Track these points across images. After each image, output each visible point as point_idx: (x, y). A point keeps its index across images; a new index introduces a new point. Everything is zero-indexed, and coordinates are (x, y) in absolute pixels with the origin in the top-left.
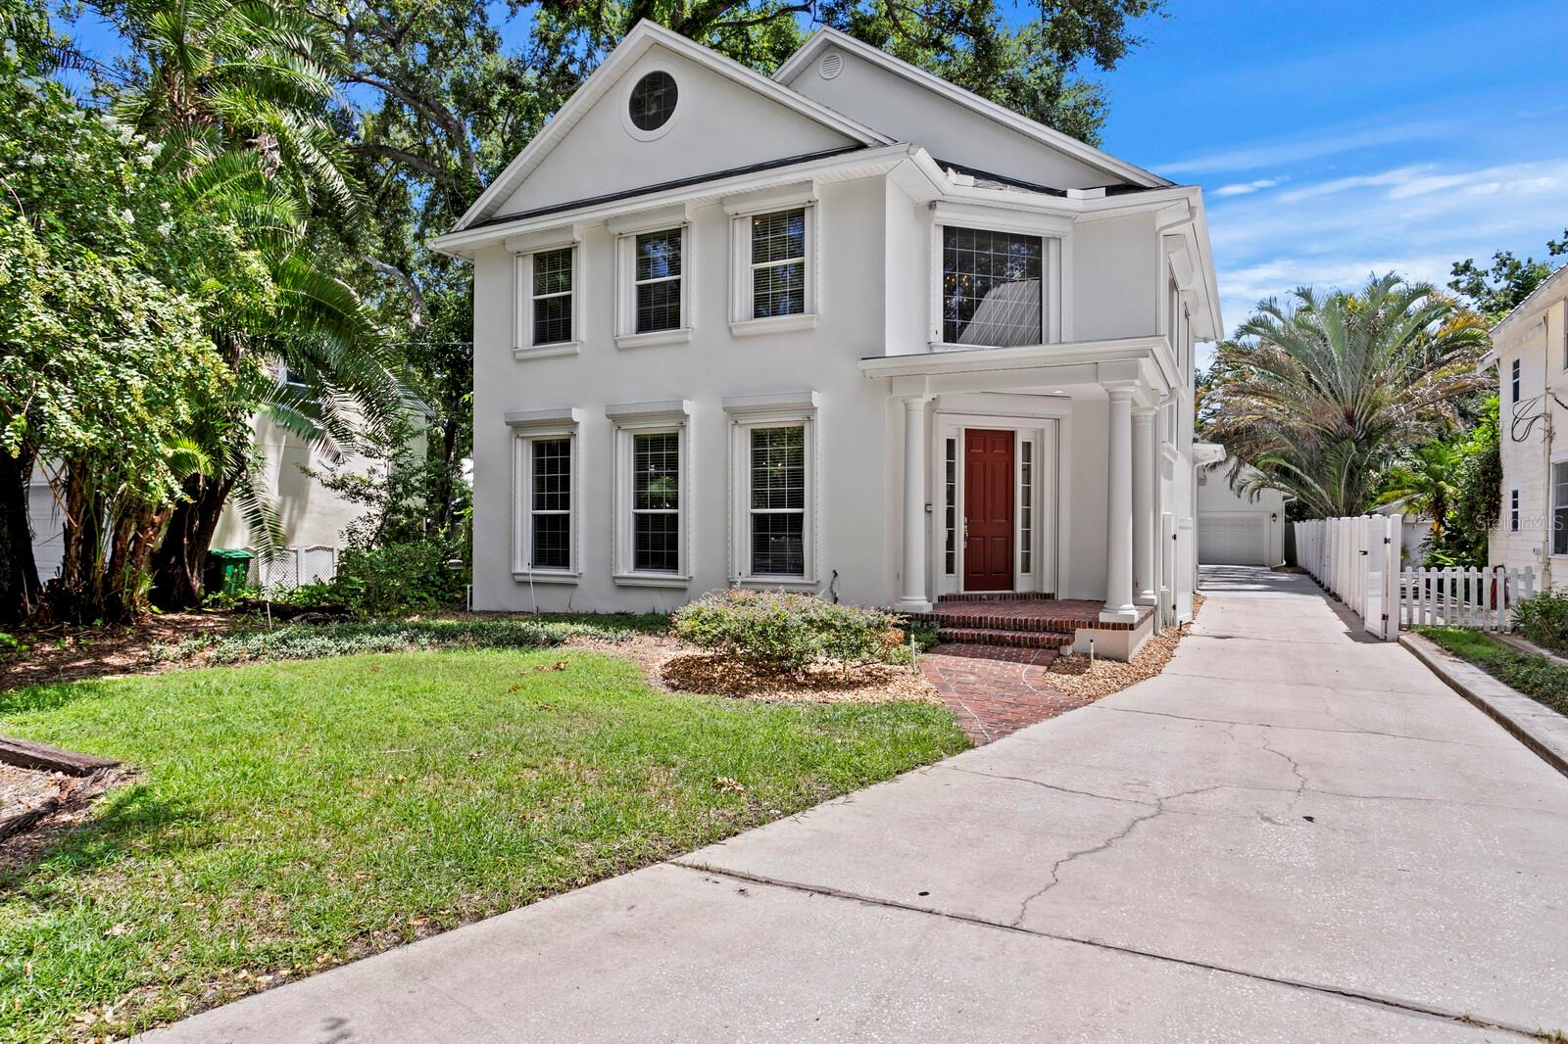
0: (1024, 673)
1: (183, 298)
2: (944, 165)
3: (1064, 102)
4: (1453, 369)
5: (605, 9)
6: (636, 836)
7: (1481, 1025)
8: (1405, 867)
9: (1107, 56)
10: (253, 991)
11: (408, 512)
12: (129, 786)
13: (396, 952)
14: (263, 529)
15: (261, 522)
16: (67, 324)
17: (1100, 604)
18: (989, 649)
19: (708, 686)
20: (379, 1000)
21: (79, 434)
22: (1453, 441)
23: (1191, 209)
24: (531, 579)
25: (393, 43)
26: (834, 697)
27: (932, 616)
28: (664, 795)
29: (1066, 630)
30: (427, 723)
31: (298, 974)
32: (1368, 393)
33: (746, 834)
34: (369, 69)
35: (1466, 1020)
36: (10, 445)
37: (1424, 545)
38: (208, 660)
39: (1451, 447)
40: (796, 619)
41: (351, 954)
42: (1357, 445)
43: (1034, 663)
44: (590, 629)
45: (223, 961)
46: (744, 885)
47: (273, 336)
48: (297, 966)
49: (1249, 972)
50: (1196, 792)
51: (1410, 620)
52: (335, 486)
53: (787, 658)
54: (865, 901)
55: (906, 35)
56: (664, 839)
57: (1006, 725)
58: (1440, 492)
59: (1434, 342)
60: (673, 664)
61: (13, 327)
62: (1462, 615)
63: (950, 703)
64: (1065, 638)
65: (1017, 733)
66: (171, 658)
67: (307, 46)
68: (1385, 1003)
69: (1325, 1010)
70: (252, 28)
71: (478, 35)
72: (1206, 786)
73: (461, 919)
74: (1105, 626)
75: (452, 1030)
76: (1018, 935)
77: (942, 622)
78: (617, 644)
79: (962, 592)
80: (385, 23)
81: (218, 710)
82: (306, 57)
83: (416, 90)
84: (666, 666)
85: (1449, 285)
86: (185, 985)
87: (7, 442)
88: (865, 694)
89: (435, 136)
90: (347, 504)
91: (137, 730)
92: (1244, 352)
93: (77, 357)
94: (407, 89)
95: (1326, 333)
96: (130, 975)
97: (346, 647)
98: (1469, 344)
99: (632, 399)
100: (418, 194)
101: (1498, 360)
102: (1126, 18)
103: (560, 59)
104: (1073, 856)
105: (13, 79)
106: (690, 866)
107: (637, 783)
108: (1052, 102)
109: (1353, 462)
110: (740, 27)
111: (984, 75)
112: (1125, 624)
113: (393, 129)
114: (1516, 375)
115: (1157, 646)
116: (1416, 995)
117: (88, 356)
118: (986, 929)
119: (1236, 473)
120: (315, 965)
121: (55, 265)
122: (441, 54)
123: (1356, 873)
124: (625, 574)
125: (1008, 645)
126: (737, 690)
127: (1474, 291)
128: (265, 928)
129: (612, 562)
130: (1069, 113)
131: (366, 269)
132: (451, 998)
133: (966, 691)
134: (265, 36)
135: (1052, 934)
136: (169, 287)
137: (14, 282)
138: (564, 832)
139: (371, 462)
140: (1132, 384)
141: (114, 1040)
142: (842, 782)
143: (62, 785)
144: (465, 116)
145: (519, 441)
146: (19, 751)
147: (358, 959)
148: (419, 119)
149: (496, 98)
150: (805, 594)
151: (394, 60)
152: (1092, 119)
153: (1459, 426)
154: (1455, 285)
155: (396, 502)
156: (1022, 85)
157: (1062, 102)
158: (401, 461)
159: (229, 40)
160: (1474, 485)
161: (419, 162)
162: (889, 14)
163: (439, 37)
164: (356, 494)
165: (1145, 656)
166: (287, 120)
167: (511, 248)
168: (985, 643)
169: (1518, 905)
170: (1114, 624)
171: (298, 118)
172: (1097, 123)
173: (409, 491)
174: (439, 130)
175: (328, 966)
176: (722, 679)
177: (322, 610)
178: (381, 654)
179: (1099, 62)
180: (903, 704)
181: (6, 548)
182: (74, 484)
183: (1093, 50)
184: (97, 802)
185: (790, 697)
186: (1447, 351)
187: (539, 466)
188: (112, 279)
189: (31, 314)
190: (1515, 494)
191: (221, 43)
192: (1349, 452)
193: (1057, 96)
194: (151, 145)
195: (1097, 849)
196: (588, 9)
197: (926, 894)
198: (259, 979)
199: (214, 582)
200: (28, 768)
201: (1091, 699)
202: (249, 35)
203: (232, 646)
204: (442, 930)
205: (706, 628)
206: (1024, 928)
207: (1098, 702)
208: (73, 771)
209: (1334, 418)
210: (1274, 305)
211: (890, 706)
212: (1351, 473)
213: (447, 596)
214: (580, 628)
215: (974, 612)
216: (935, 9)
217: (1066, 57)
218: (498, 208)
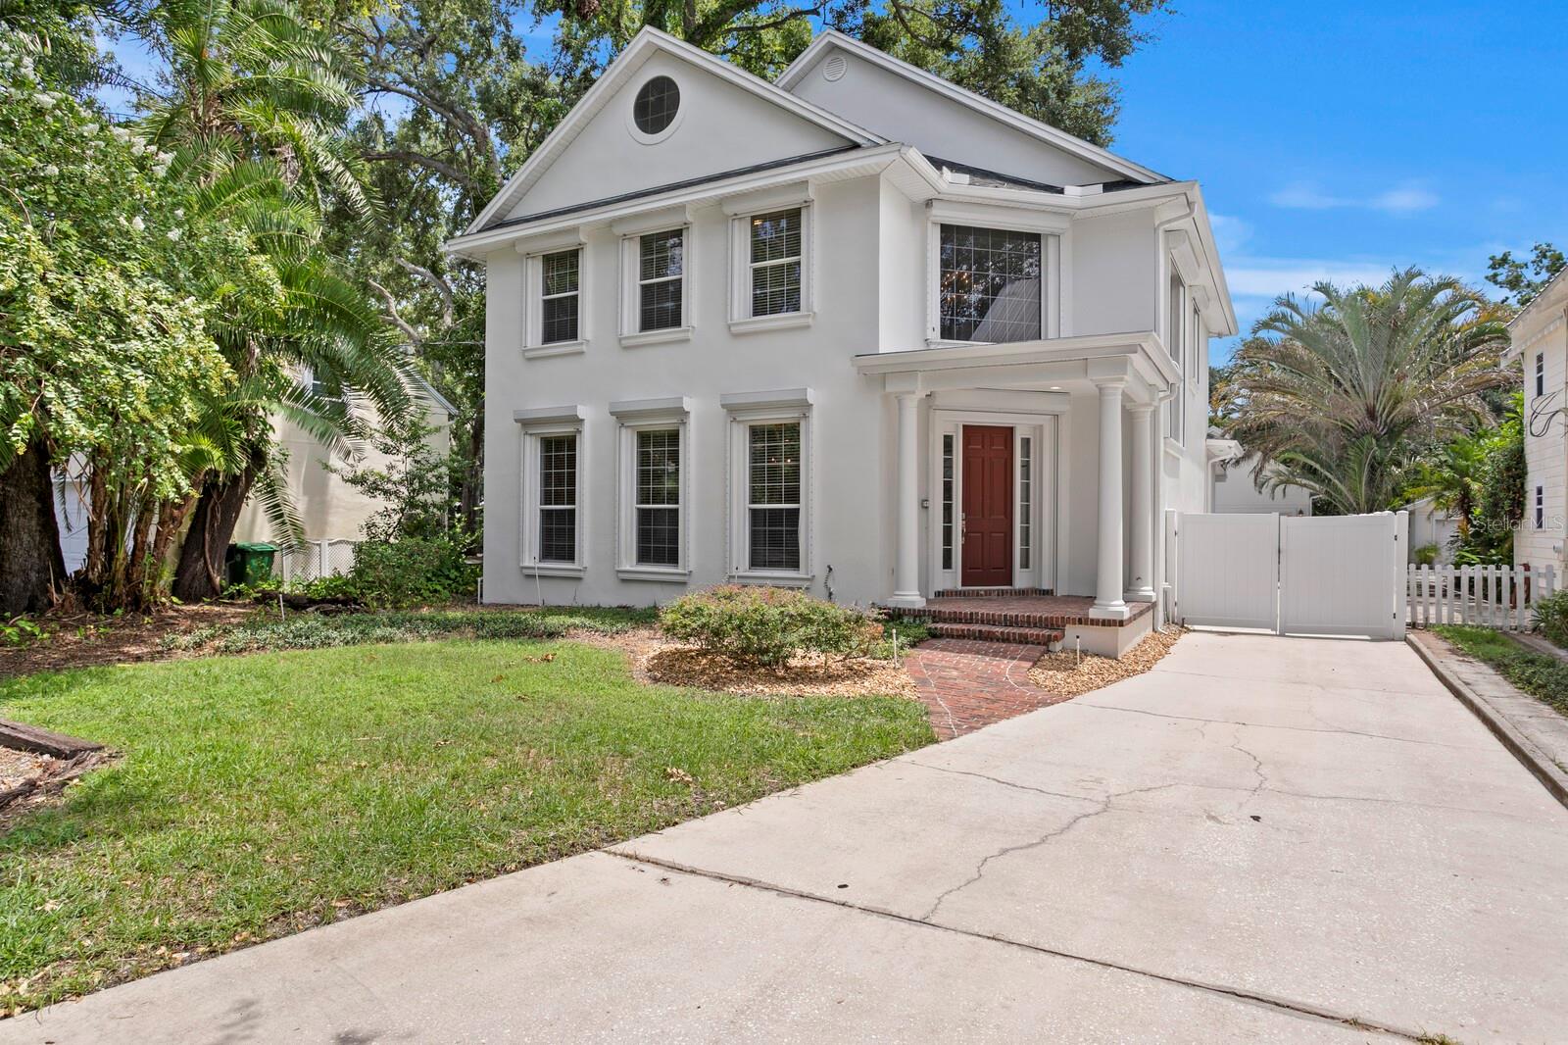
0: (1007, 668)
1: (190, 301)
2: (938, 163)
3: (1074, 100)
4: (1476, 363)
5: (625, 16)
6: (573, 825)
7: (1367, 1027)
8: (1339, 868)
9: (1114, 53)
10: (167, 967)
11: (425, 507)
12: (105, 770)
13: (314, 933)
14: (283, 523)
15: (282, 515)
16: (76, 327)
17: (1091, 600)
18: (979, 644)
19: (689, 678)
20: (284, 980)
21: (83, 431)
22: (1481, 437)
23: (1189, 204)
24: (537, 572)
25: (422, 54)
26: (810, 691)
27: (924, 611)
28: (613, 785)
29: (1057, 625)
30: (405, 712)
31: (214, 952)
32: (1389, 389)
33: (686, 824)
34: (398, 79)
35: (1354, 1023)
36: (17, 442)
37: (1452, 543)
38: (217, 649)
39: (1478, 441)
40: (773, 613)
41: (269, 932)
42: (1377, 440)
43: (1021, 659)
44: (587, 622)
45: (144, 938)
46: (668, 874)
47: (289, 337)
48: (215, 944)
49: (1148, 970)
50: (1149, 789)
51: (1427, 619)
52: (354, 481)
53: (766, 651)
54: (782, 892)
55: (914, 36)
56: (602, 827)
57: (974, 719)
58: (1466, 489)
59: (1458, 336)
60: (660, 656)
61: (21, 330)
62: (1480, 614)
63: (927, 698)
64: (1054, 633)
65: (985, 729)
66: (183, 647)
67: (326, 58)
68: (1277, 1004)
69: (1211, 1010)
70: (273, 43)
71: (503, 45)
72: (1160, 784)
73: (385, 902)
74: (1094, 622)
75: (345, 1009)
76: (925, 929)
77: (934, 617)
78: (612, 637)
79: (960, 587)
80: (416, 34)
81: (211, 697)
82: (326, 67)
83: (443, 98)
84: (653, 658)
85: (1487, 278)
86: (101, 960)
87: (14, 439)
88: (842, 689)
89: (463, 141)
90: (366, 499)
91: (130, 715)
92: (1262, 346)
93: (84, 358)
94: (433, 96)
95: (1346, 328)
96: (52, 949)
97: (349, 637)
98: (1498, 338)
99: (636, 396)
100: (448, 198)
101: (1522, 354)
102: (1133, 15)
103: (582, 66)
104: (1004, 852)
105: (30, 95)
106: (621, 855)
107: (589, 773)
108: (1063, 101)
109: (1374, 457)
110: (752, 32)
111: (993, 76)
112: (1114, 621)
113: (424, 136)
114: (1540, 369)
115: (1153, 643)
116: (1310, 997)
117: (94, 357)
118: (894, 923)
119: (1261, 470)
120: (232, 943)
121: (66, 270)
122: (467, 63)
123: (1287, 873)
124: (628, 568)
125: (998, 640)
126: (716, 683)
127: (1514, 283)
128: (192, 907)
129: (615, 555)
130: (1080, 111)
131: (400, 271)
132: (352, 977)
133: (944, 686)
134: (286, 50)
135: (959, 929)
136: (178, 290)
137: (21, 287)
138: (504, 819)
139: (390, 459)
140: (1122, 380)
141: (23, 1012)
142: (795, 774)
143: (46, 768)
144: (490, 124)
145: (528, 438)
146: (14, 734)
147: (276, 938)
148: (447, 127)
149: (520, 104)
150: (792, 589)
151: (423, 69)
152: (1102, 117)
153: (1490, 421)
154: (1494, 279)
155: (413, 498)
156: (1033, 84)
157: (1073, 100)
158: (418, 458)
159: (250, 54)
160: (1498, 481)
161: (448, 167)
162: (898, 16)
163: (466, 47)
164: (374, 489)
165: (1138, 653)
166: (305, 129)
167: (521, 249)
168: (975, 639)
169: (1444, 908)
170: (1104, 621)
171: (318, 126)
172: (1109, 120)
173: (425, 488)
174: (467, 137)
175: (245, 944)
176: (703, 672)
177: (335, 601)
178: (382, 644)
179: (1105, 59)
180: (877, 699)
181: (35, 541)
182: (98, 479)
183: (1100, 47)
184: (71, 783)
185: (766, 690)
186: (1475, 345)
187: (547, 462)
188: (120, 283)
189: (40, 318)
190: (1540, 491)
191: (244, 57)
192: (1370, 448)
193: (1068, 94)
194: (162, 155)
195: (1031, 846)
196: (608, 16)
197: (845, 886)
198: (174, 956)
199: (237, 574)
200: (21, 750)
201: (1071, 695)
202: (271, 49)
203: (241, 636)
204: (364, 912)
205: (687, 621)
206: (933, 922)
207: (1078, 699)
208: (58, 754)
209: (1354, 412)
210: (1291, 300)
211: (863, 701)
212: (1373, 469)
213: (461, 588)
214: (577, 621)
215: (966, 608)
216: (945, 10)
217: (1073, 55)
218: (510, 211)
